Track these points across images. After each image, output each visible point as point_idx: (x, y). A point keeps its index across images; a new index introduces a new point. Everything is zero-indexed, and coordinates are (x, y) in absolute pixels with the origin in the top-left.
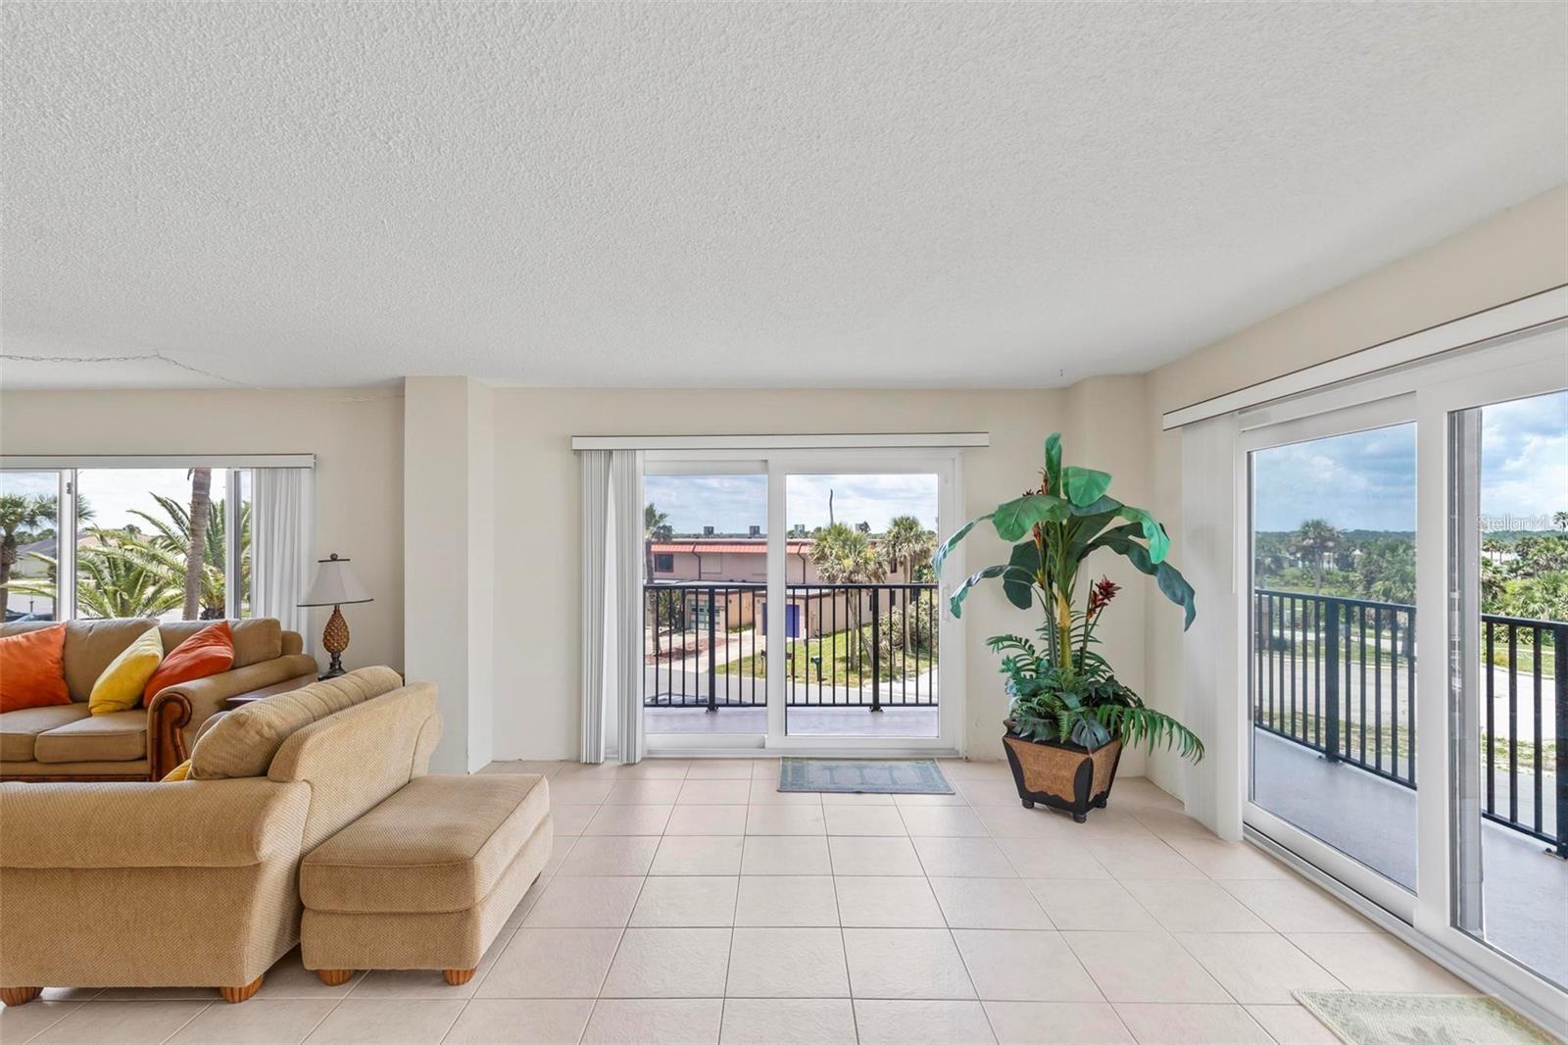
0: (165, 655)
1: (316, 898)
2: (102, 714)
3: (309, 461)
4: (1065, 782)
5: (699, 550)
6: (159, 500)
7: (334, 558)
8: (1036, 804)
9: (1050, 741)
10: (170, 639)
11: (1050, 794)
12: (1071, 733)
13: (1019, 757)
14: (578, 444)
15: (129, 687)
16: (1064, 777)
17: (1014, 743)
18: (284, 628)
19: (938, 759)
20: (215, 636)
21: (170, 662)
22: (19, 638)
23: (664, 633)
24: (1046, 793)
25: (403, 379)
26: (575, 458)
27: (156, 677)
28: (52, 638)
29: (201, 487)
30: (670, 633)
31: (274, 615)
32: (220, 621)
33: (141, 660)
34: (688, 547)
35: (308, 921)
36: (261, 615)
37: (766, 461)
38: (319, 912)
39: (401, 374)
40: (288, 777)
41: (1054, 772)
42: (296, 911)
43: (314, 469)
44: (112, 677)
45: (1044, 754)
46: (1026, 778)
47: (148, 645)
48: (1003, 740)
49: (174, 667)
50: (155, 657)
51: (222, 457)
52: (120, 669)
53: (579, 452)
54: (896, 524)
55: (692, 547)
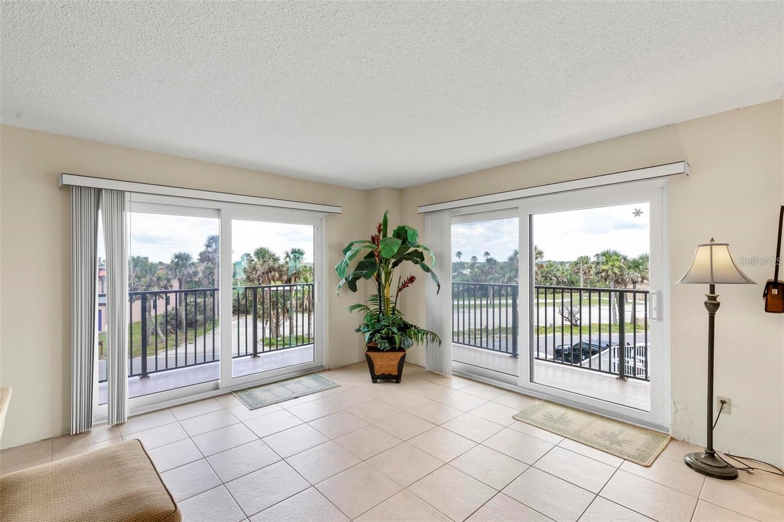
4: (393, 366)
8: (378, 380)
9: (390, 349)
11: (386, 374)
12: (400, 344)
13: (373, 360)
14: (68, 180)
16: (394, 364)
17: (370, 354)
19: (316, 372)
24: (384, 374)
37: (219, 210)
41: (389, 363)
45: (387, 356)
46: (375, 369)
48: (366, 354)
54: (177, 257)
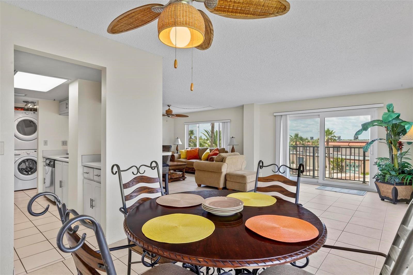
0: (210, 152)
1: (228, 179)
2: (203, 160)
3: (229, 121)
4: (390, 193)
5: (351, 145)
6: (205, 131)
7: (233, 137)
8: (384, 200)
10: (211, 150)
11: (388, 197)
12: (388, 179)
13: (379, 187)
14: (275, 114)
15: (206, 157)
17: (377, 183)
18: (226, 150)
19: (368, 191)
20: (217, 150)
21: (211, 153)
22: (193, 149)
23: (335, 173)
25: (243, 105)
26: (275, 117)
27: (209, 156)
28: (197, 149)
29: (213, 127)
30: (337, 173)
31: (224, 148)
32: (217, 148)
33: (208, 153)
34: (346, 143)
35: (227, 182)
36: (222, 147)
37: (319, 115)
38: (228, 181)
39: (243, 104)
40: (225, 162)
41: (387, 190)
42: (226, 180)
43: (230, 122)
44: (204, 155)
45: (384, 186)
46: (381, 192)
47: (208, 151)
48: (375, 182)
49: (212, 154)
50: (209, 152)
51: (217, 121)
52: (205, 154)
53: (275, 116)
55: (348, 143)
